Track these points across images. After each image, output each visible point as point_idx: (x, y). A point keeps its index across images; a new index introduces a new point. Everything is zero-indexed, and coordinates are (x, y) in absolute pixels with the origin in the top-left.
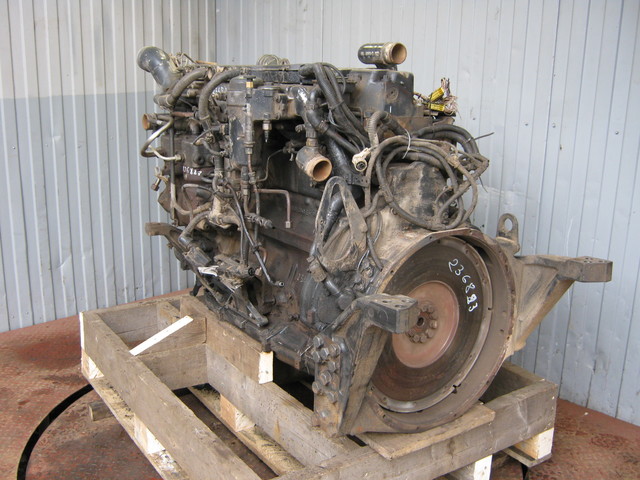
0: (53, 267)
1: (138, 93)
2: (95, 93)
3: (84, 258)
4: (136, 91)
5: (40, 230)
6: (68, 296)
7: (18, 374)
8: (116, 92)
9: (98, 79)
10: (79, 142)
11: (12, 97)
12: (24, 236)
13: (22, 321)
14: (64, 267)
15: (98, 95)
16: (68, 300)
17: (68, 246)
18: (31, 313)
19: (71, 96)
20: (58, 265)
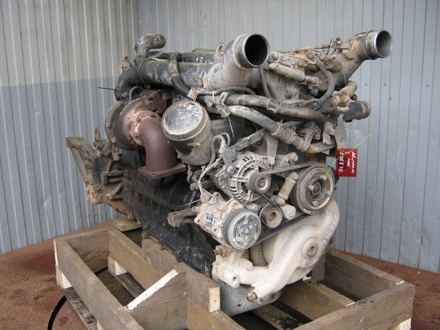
0: (39, 204)
1: (91, 79)
2: (63, 81)
3: (59, 196)
4: (89, 78)
5: (30, 178)
6: (50, 224)
7: (27, 279)
8: (76, 80)
9: (64, 71)
10: (53, 115)
11: (8, 86)
12: (19, 183)
13: (20, 244)
14: (47, 204)
15: (64, 82)
16: (50, 227)
17: (48, 188)
18: (25, 238)
19: (47, 84)
20: (42, 203)
